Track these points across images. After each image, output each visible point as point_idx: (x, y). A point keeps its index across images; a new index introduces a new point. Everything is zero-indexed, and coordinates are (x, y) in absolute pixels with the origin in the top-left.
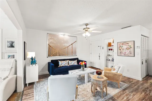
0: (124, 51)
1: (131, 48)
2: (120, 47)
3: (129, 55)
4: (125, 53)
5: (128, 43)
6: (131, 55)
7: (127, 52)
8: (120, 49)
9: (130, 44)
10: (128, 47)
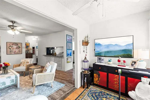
0: (14, 50)
1: (20, 48)
2: (10, 46)
3: (19, 53)
4: (15, 51)
5: (17, 44)
6: (20, 53)
7: (16, 51)
8: (10, 49)
9: (19, 45)
10: (18, 47)
